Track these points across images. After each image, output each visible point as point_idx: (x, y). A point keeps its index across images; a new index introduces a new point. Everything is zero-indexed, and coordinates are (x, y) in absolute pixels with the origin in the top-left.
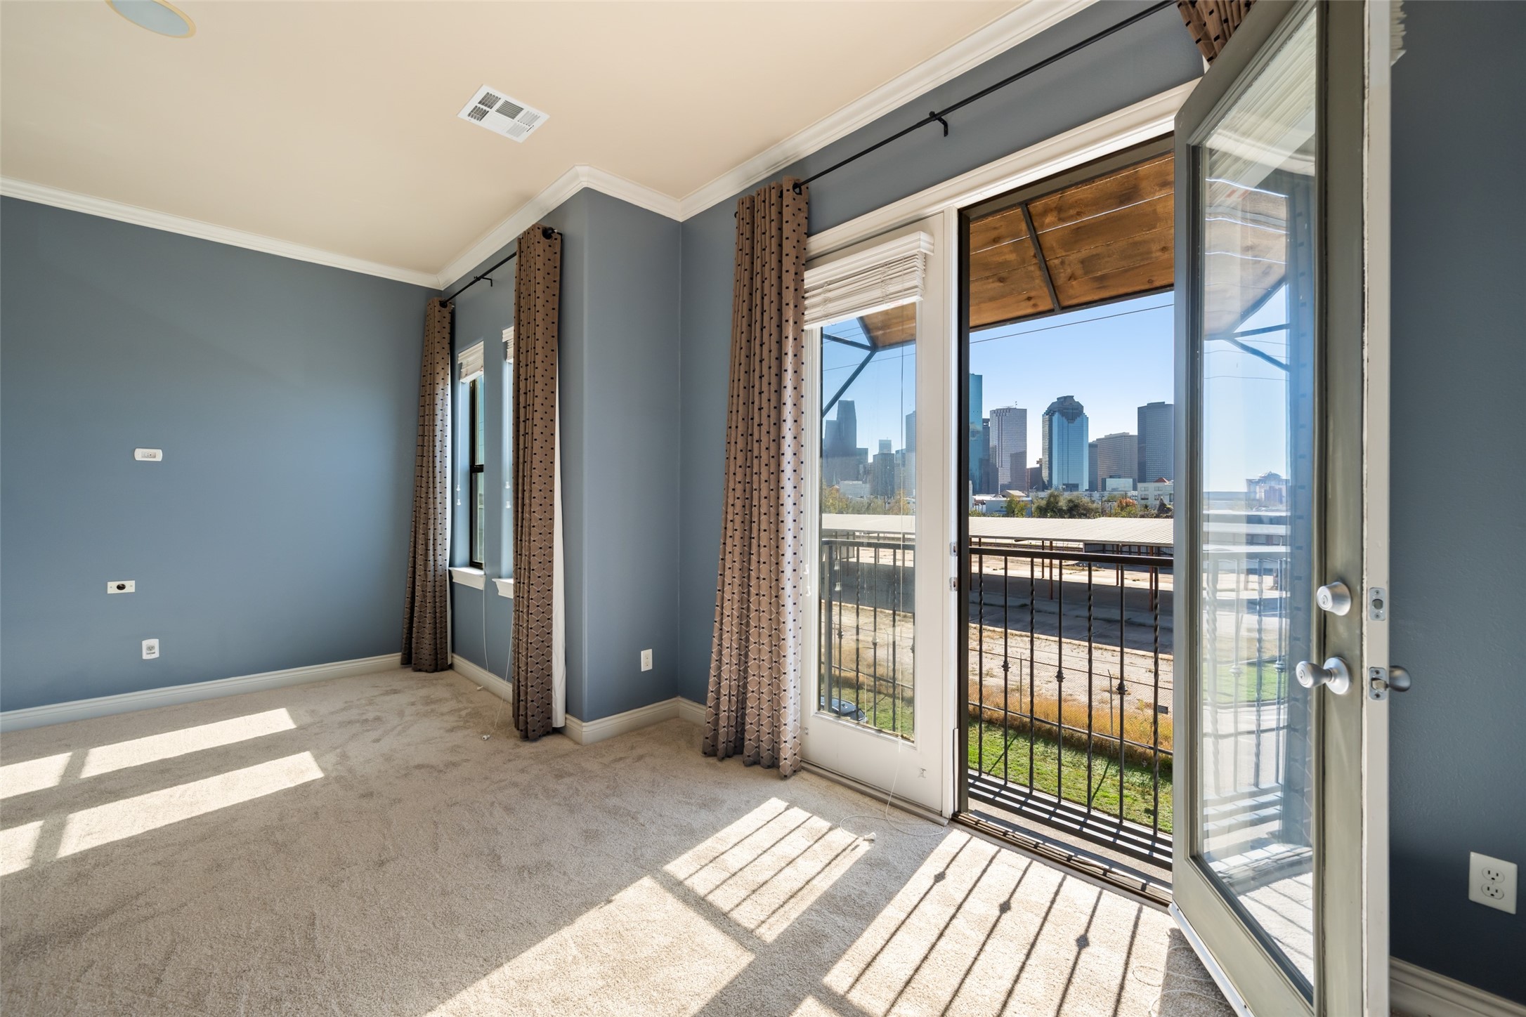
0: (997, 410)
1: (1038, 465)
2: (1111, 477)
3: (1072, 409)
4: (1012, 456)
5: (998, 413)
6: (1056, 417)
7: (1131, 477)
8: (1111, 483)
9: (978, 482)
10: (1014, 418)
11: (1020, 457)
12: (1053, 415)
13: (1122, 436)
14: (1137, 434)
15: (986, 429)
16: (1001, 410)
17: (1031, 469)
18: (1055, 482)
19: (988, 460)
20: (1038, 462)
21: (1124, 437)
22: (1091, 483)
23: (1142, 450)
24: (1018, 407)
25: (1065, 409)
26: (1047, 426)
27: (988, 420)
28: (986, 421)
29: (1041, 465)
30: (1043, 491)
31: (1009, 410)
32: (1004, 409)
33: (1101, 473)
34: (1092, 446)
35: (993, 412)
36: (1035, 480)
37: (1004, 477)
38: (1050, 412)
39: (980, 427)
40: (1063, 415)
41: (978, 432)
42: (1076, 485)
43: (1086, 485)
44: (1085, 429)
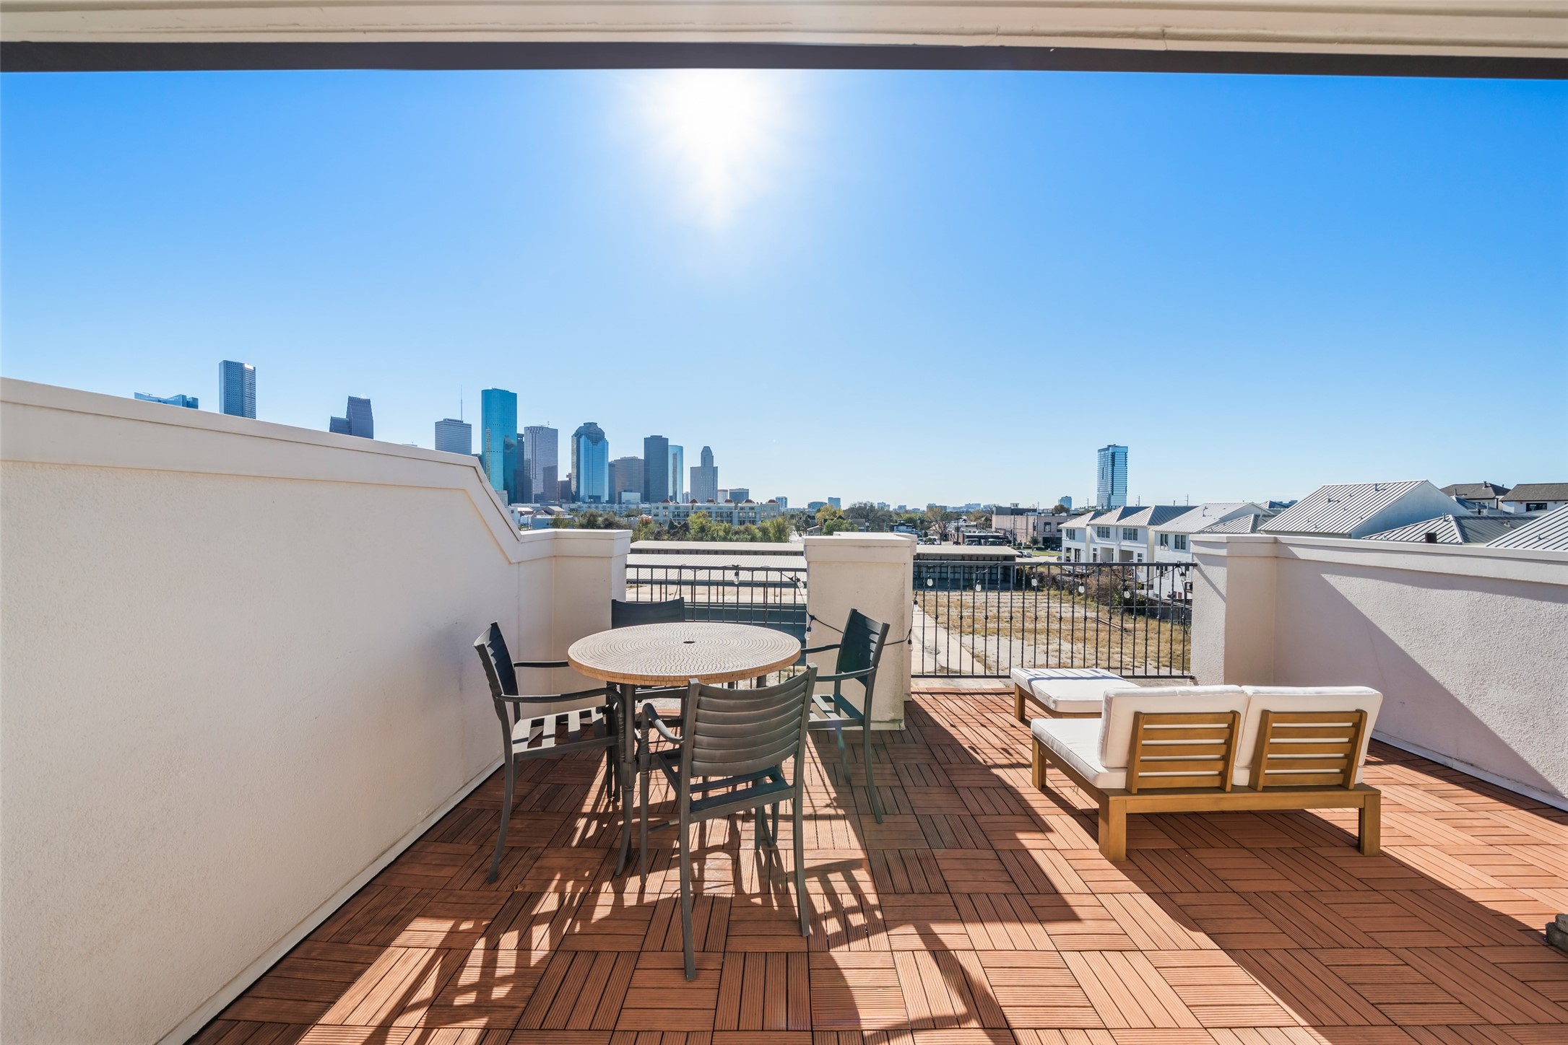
0: (531, 427)
1: (568, 479)
2: (625, 491)
3: (596, 434)
4: (544, 469)
5: (532, 430)
6: (582, 440)
7: (639, 492)
8: (626, 496)
9: (513, 491)
10: (546, 436)
11: (551, 471)
12: (580, 437)
14: (643, 458)
15: (521, 443)
16: (534, 427)
17: (562, 482)
18: (582, 493)
19: (522, 472)
20: (567, 476)
21: (634, 460)
22: (610, 496)
23: (646, 471)
24: (550, 427)
25: (590, 433)
26: (575, 445)
27: (523, 435)
28: (521, 436)
29: (570, 479)
30: (573, 502)
31: (542, 428)
32: (537, 427)
33: (618, 489)
34: (611, 465)
35: (527, 429)
36: (567, 494)
37: (537, 487)
38: (578, 435)
39: (514, 441)
40: (589, 437)
41: (512, 445)
42: (599, 498)
43: (606, 498)
44: (606, 451)
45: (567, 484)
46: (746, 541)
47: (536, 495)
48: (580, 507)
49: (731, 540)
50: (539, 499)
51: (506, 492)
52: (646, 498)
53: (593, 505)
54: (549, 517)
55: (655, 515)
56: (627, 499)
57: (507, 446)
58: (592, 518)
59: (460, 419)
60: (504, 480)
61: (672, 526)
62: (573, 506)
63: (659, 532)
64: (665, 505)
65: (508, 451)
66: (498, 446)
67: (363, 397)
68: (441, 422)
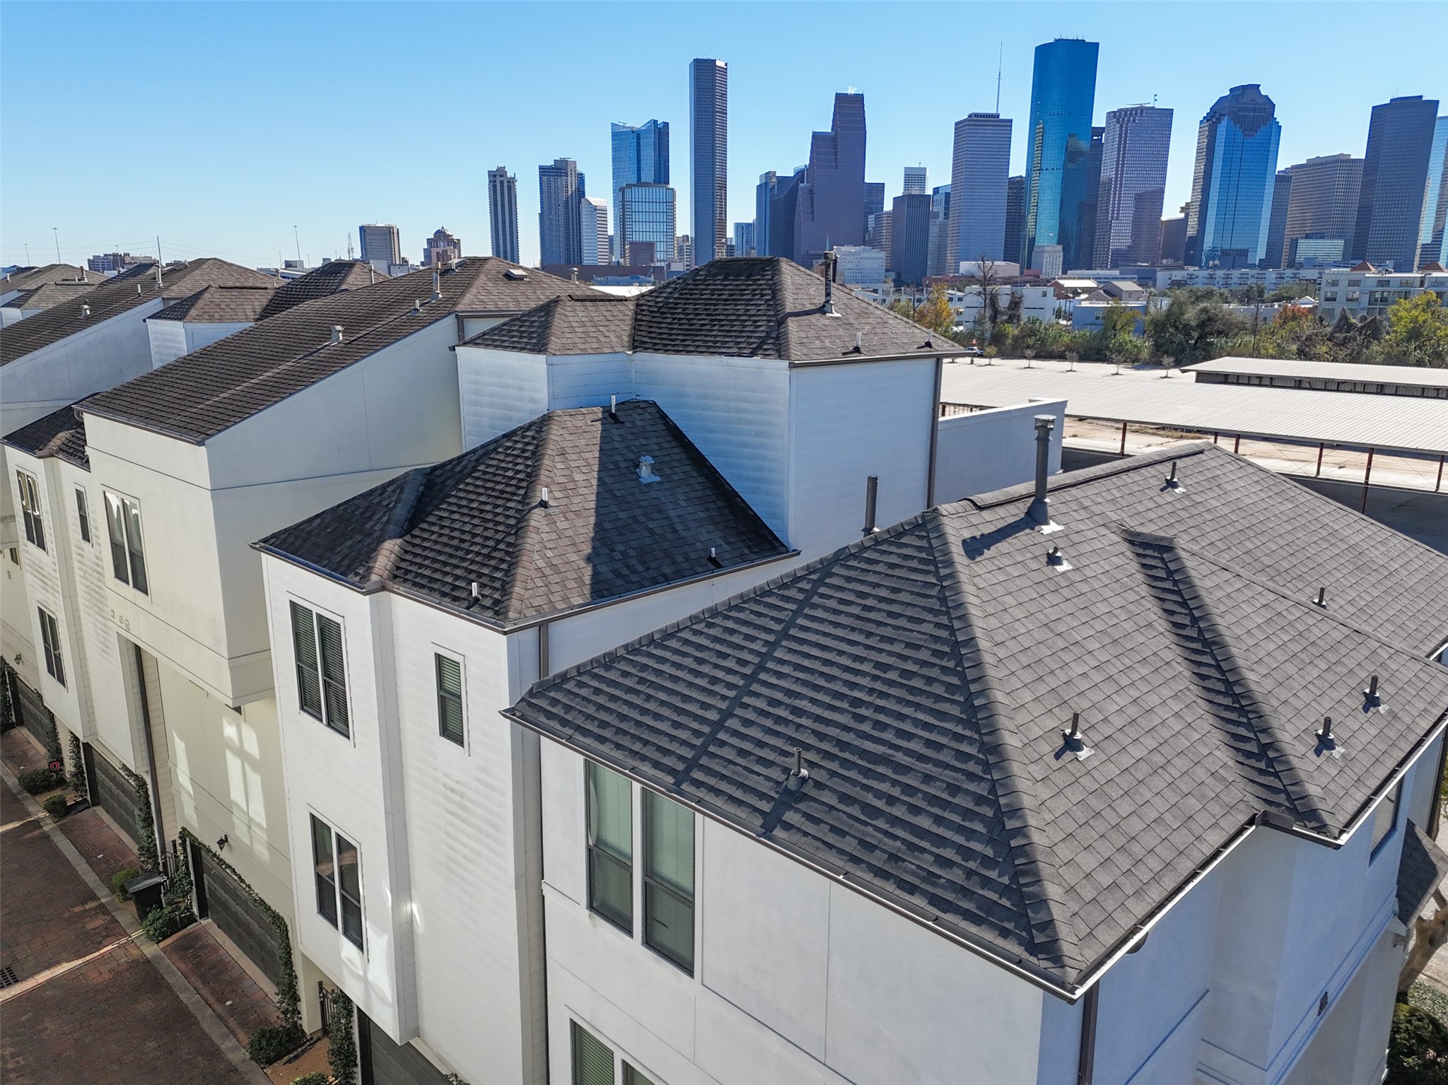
0: (1120, 111)
1: (1182, 215)
2: (1307, 237)
3: (1254, 110)
4: (1137, 198)
5: (1122, 117)
6: (1223, 125)
7: (1342, 238)
8: (1306, 248)
9: (1073, 246)
10: (1147, 124)
11: (1151, 200)
12: (1219, 119)
13: (1337, 162)
14: (1363, 157)
15: (1098, 144)
16: (1126, 110)
17: (1170, 222)
18: (1207, 246)
19: (1095, 206)
20: (1183, 209)
21: (1341, 162)
22: (1271, 248)
23: (1367, 185)
24: (1157, 106)
25: (1241, 110)
26: (1207, 141)
27: (1103, 130)
28: (1100, 131)
29: (1187, 215)
31: (1141, 111)
32: (1132, 110)
33: (1291, 232)
34: (1282, 179)
35: (1112, 116)
36: (1174, 248)
37: (1120, 236)
38: (1212, 119)
39: (1084, 145)
40: (1237, 119)
41: (1082, 153)
42: (1244, 253)
43: (1261, 253)
44: (1272, 148)
45: (1182, 224)
47: (1115, 252)
48: (1191, 277)
50: (1121, 260)
51: (1060, 248)
52: (1357, 254)
53: (1225, 273)
56: (1311, 254)
57: (1072, 155)
59: (994, 111)
60: (1061, 223)
65: (1071, 166)
66: (1054, 158)
67: (851, 91)
68: (965, 121)
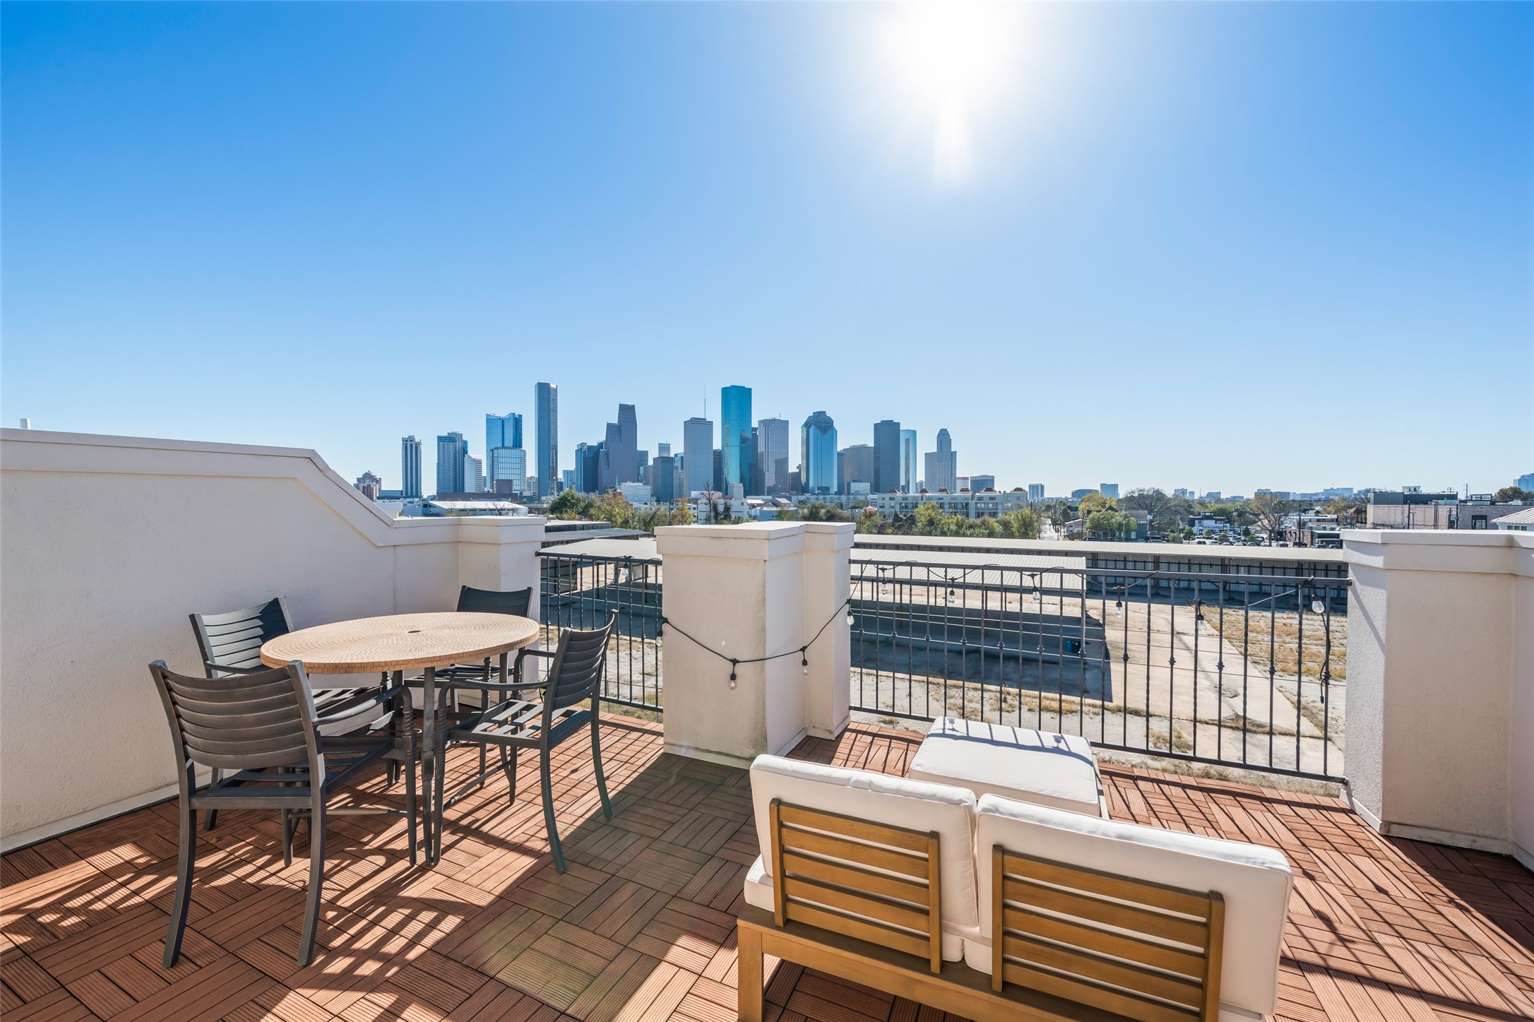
0: (764, 420)
1: (798, 470)
2: (854, 481)
3: (825, 423)
4: (776, 461)
5: (765, 423)
6: (812, 429)
7: (868, 482)
8: (855, 487)
9: (748, 484)
10: (778, 427)
11: (783, 462)
12: (810, 427)
13: (862, 447)
14: (873, 446)
15: (755, 436)
16: (767, 420)
17: (792, 473)
18: (811, 484)
19: (756, 465)
20: (798, 468)
21: (864, 448)
22: (839, 486)
23: (876, 459)
24: (781, 419)
25: (819, 422)
26: (805, 433)
27: (757, 428)
28: (755, 429)
29: (800, 470)
30: (802, 494)
31: (774, 421)
32: (770, 420)
33: (846, 479)
34: (840, 455)
35: (761, 422)
36: (796, 485)
37: (770, 480)
38: (807, 425)
39: (749, 435)
40: (818, 427)
41: (748, 439)
42: (828, 489)
43: (835, 489)
44: (834, 440)
45: (797, 475)
46: (982, 537)
47: (768, 487)
48: (806, 499)
49: (964, 535)
50: (772, 491)
51: (742, 485)
52: (876, 488)
53: (821, 497)
54: (775, 509)
55: (880, 507)
56: (857, 489)
57: (743, 440)
58: (814, 510)
59: (703, 417)
60: (741, 473)
61: (897, 518)
62: (802, 498)
63: (882, 525)
64: (892, 495)
65: (743, 445)
66: (735, 441)
67: (630, 404)
68: (689, 421)
